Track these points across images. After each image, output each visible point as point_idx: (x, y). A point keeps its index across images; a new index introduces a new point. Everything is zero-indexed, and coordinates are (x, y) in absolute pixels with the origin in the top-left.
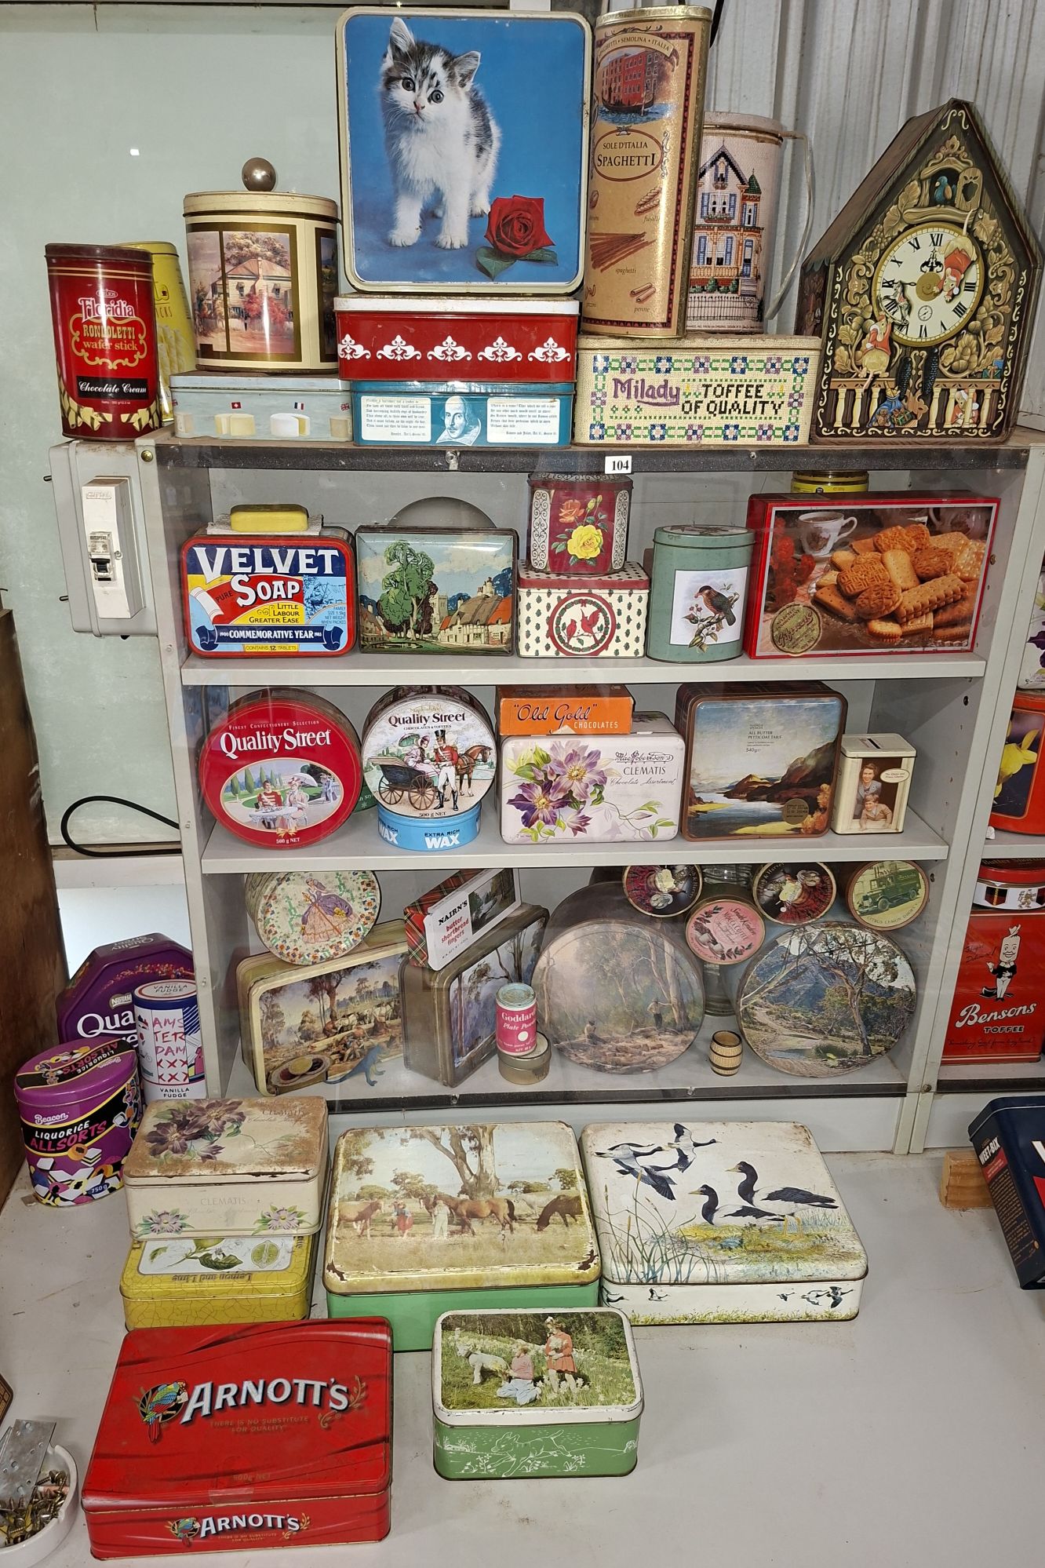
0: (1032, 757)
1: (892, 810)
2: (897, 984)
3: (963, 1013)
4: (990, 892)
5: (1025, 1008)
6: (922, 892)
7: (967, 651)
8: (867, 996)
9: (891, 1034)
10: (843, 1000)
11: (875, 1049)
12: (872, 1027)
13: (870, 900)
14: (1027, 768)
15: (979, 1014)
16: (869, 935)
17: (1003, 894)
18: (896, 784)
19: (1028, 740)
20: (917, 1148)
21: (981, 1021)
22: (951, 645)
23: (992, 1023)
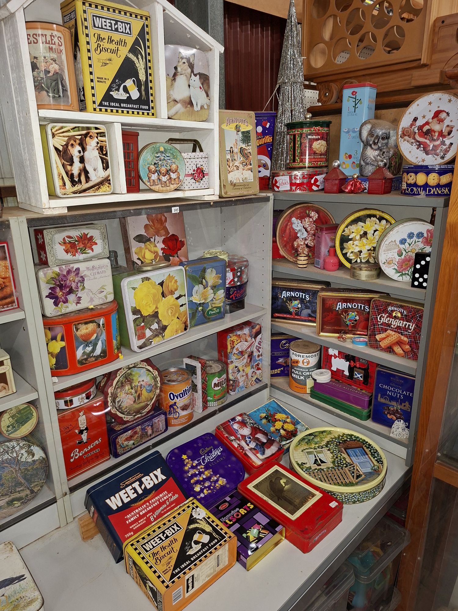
0: (63, 344)
1: (7, 384)
2: (36, 458)
3: (72, 455)
4: (66, 403)
5: (97, 441)
6: (35, 414)
7: (16, 308)
8: (23, 469)
9: (41, 480)
10: (12, 476)
11: (35, 490)
12: (31, 481)
13: (11, 427)
14: (63, 349)
15: (79, 452)
16: (15, 442)
17: (71, 401)
18: (5, 373)
19: (59, 337)
20: (70, 519)
21: (81, 455)
22: (8, 307)
23: (86, 453)
